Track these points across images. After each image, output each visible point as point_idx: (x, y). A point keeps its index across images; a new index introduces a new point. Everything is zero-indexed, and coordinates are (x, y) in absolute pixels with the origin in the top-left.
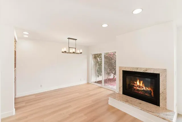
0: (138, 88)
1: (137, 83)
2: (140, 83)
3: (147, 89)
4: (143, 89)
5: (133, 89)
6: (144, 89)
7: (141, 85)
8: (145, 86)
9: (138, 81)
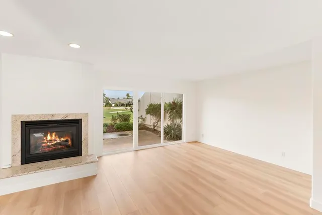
0: (49, 144)
1: (47, 138)
2: (51, 136)
3: (62, 139)
4: (56, 142)
5: (41, 147)
6: (58, 141)
7: (54, 137)
8: (59, 137)
9: (49, 134)
